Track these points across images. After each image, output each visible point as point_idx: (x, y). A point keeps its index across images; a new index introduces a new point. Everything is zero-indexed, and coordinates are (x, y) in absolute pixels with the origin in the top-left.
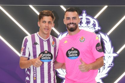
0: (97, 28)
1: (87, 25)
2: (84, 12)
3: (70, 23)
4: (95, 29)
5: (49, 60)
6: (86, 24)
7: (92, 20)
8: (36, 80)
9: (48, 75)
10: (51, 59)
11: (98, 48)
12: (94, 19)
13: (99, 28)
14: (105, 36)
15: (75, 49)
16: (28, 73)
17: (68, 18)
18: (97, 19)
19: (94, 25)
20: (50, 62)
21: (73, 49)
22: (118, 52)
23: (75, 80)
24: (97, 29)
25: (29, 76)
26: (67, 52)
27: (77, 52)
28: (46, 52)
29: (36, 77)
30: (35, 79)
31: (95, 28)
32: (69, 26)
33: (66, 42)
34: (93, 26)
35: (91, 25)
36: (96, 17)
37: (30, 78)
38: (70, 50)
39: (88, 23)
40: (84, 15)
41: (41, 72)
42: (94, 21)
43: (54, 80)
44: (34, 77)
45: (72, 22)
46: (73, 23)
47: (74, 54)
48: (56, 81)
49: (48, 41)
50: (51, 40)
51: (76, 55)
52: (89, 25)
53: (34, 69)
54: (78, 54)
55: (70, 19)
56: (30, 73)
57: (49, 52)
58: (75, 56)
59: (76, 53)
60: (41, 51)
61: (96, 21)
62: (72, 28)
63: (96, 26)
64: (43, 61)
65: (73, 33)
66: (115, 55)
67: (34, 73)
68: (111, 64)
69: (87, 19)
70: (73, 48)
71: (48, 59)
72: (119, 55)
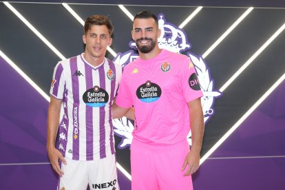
0: (185, 45)
1: (167, 40)
2: (161, 17)
3: (142, 39)
4: (181, 47)
5: (101, 104)
6: (165, 39)
7: (175, 32)
8: (78, 139)
9: (100, 131)
10: (106, 101)
11: (192, 83)
12: (179, 29)
13: (188, 46)
14: (199, 59)
15: (153, 85)
16: (64, 126)
17: (138, 30)
18: (184, 30)
19: (179, 40)
20: (104, 107)
21: (148, 84)
22: (222, 89)
23: (151, 139)
24: (184, 48)
25: (66, 132)
26: (139, 89)
27: (156, 89)
28: (96, 89)
29: (78, 135)
30: (76, 137)
31: (181, 45)
32: (139, 44)
33: (135, 71)
34: (176, 42)
35: (173, 40)
36: (182, 26)
37: (66, 136)
38: (144, 86)
39: (168, 36)
40: (161, 22)
41: (87, 124)
42: (179, 34)
43: (111, 139)
44: (74, 134)
45: (144, 36)
46: (146, 39)
47: (151, 92)
48: (114, 141)
49: (101, 69)
50: (107, 68)
51: (156, 94)
52: (170, 40)
53: (74, 119)
54: (159, 93)
55: (142, 31)
56: (67, 125)
57: (102, 90)
58: (153, 97)
59: (155, 92)
60: (87, 87)
61: (181, 33)
62: (144, 47)
63: (181, 43)
64: (91, 105)
65: (147, 55)
66: (217, 94)
67: (75, 127)
68: (210, 111)
69: (166, 29)
70: (148, 81)
71: (100, 102)
72: (224, 93)
